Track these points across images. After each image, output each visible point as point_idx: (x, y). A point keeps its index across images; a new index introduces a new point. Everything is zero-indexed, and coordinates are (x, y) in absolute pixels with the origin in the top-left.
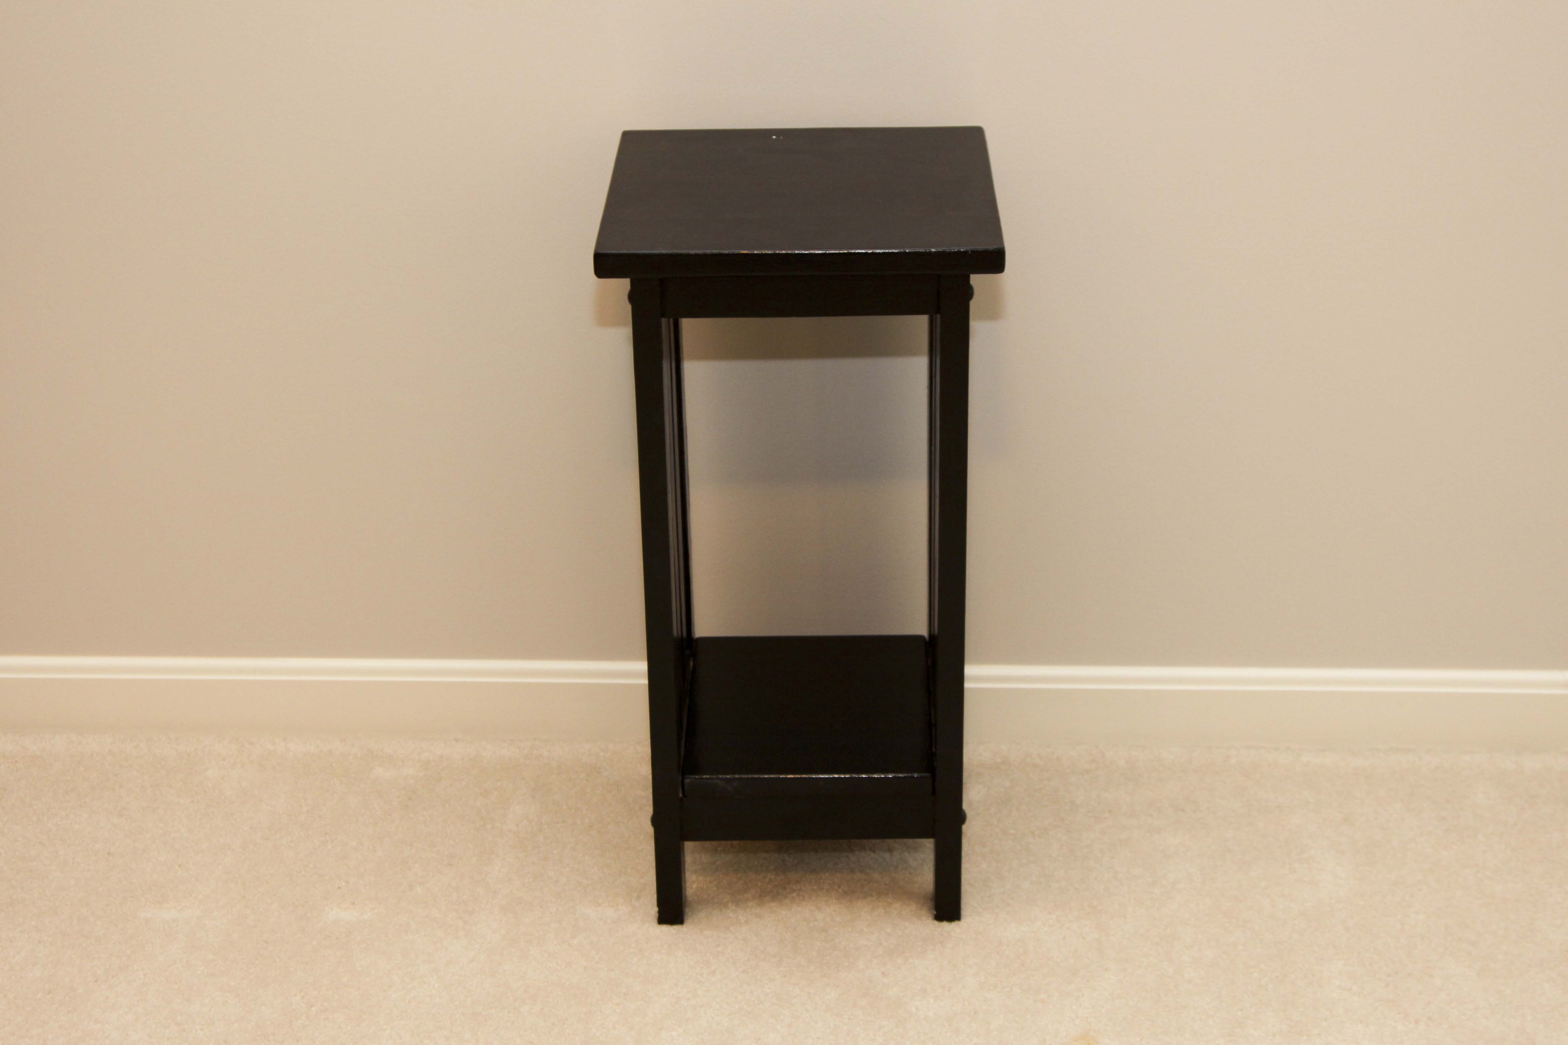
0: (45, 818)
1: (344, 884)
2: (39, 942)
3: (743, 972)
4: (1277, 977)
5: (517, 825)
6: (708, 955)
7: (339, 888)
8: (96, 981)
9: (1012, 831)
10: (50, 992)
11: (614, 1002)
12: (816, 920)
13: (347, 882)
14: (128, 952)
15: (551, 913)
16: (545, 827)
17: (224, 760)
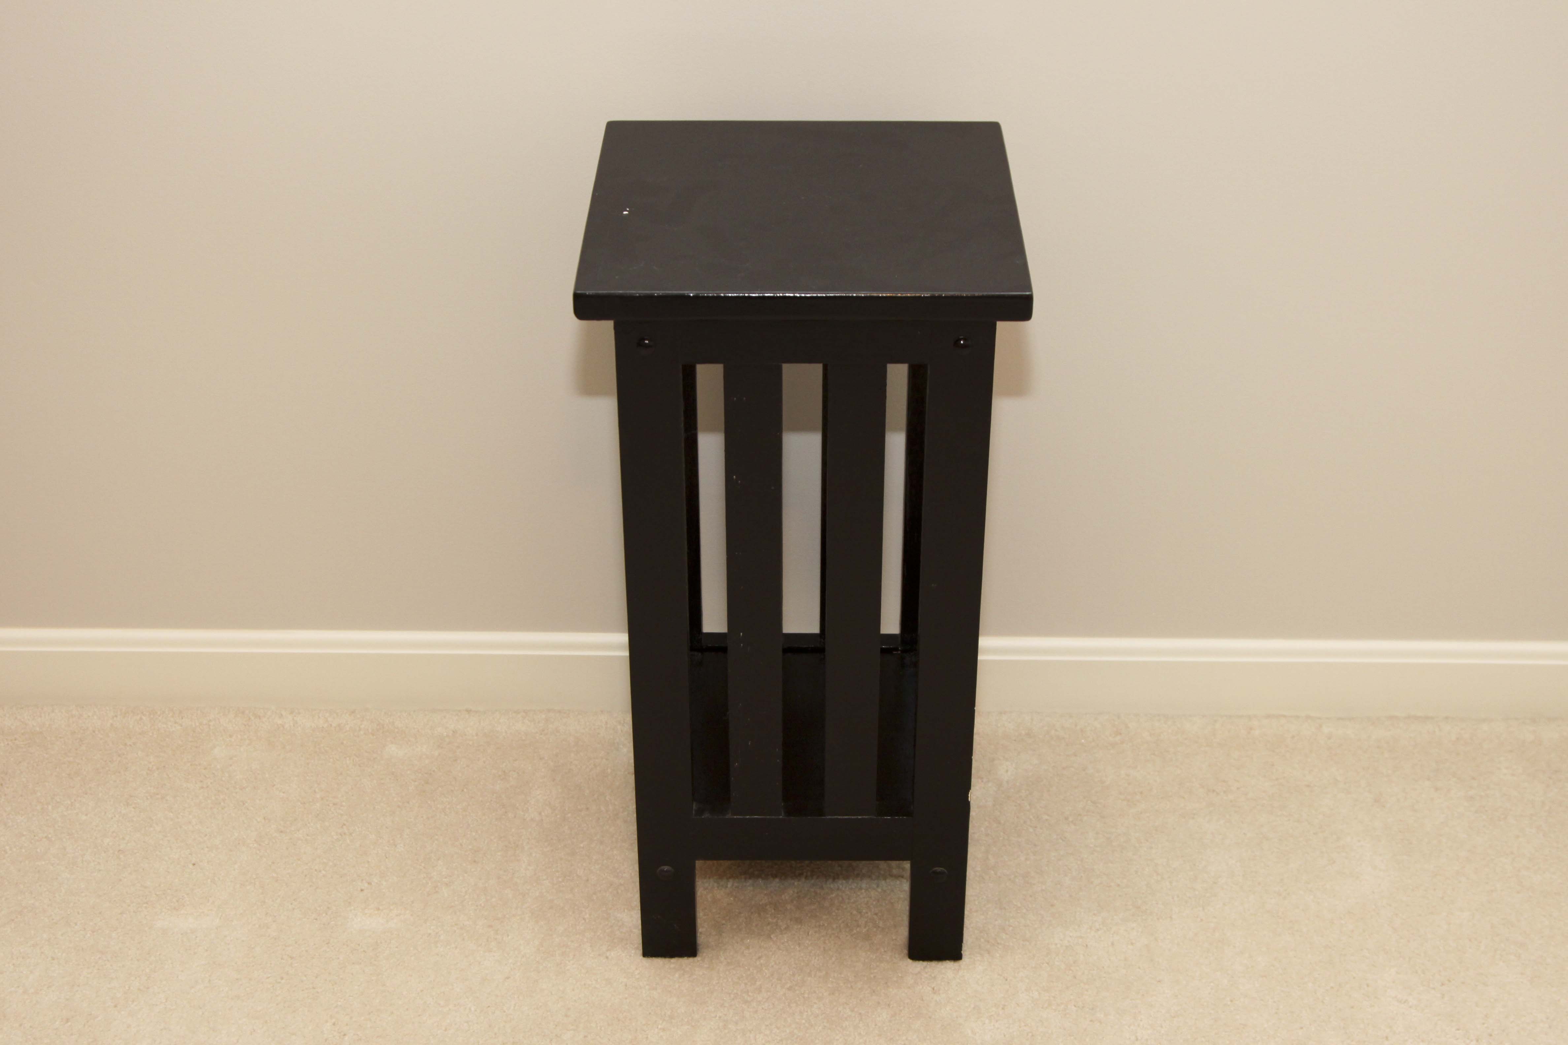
0: (50, 807)
1: (366, 885)
2: (53, 959)
3: (790, 989)
4: (1332, 988)
5: (540, 814)
6: (751, 969)
7: (362, 890)
8: (116, 1006)
9: (1046, 817)
10: (68, 1020)
11: (660, 1027)
12: (858, 926)
13: (369, 883)
14: (148, 970)
15: (584, 919)
16: (569, 815)
17: (231, 736)
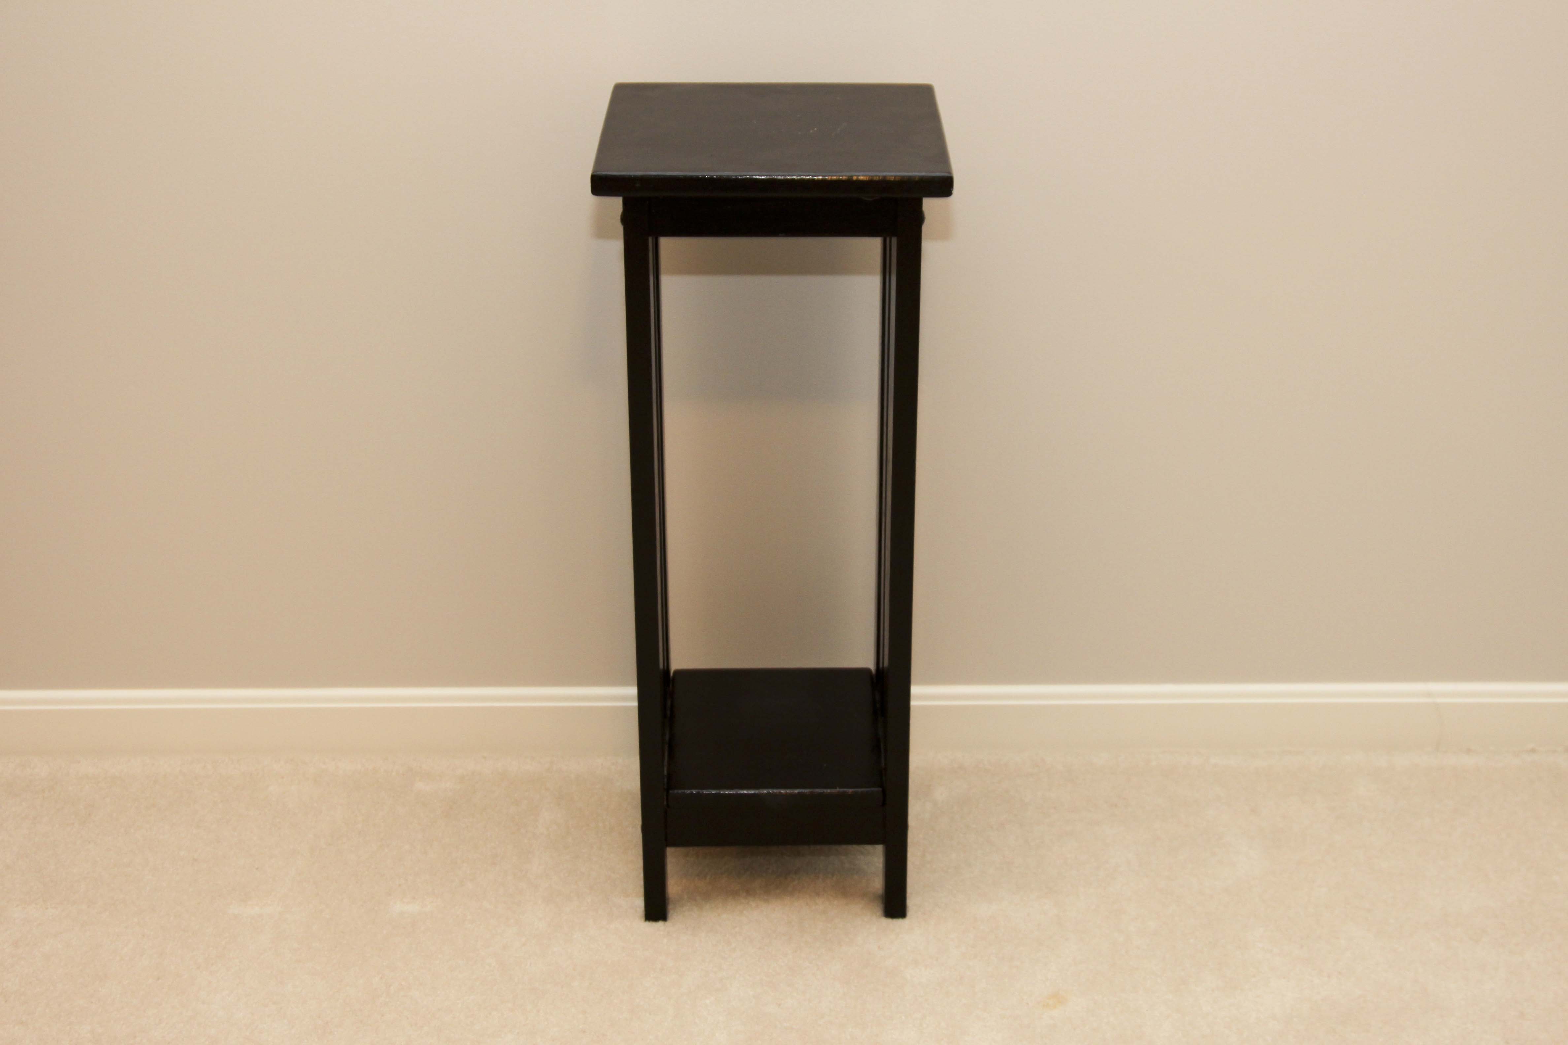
5: (547, 829)
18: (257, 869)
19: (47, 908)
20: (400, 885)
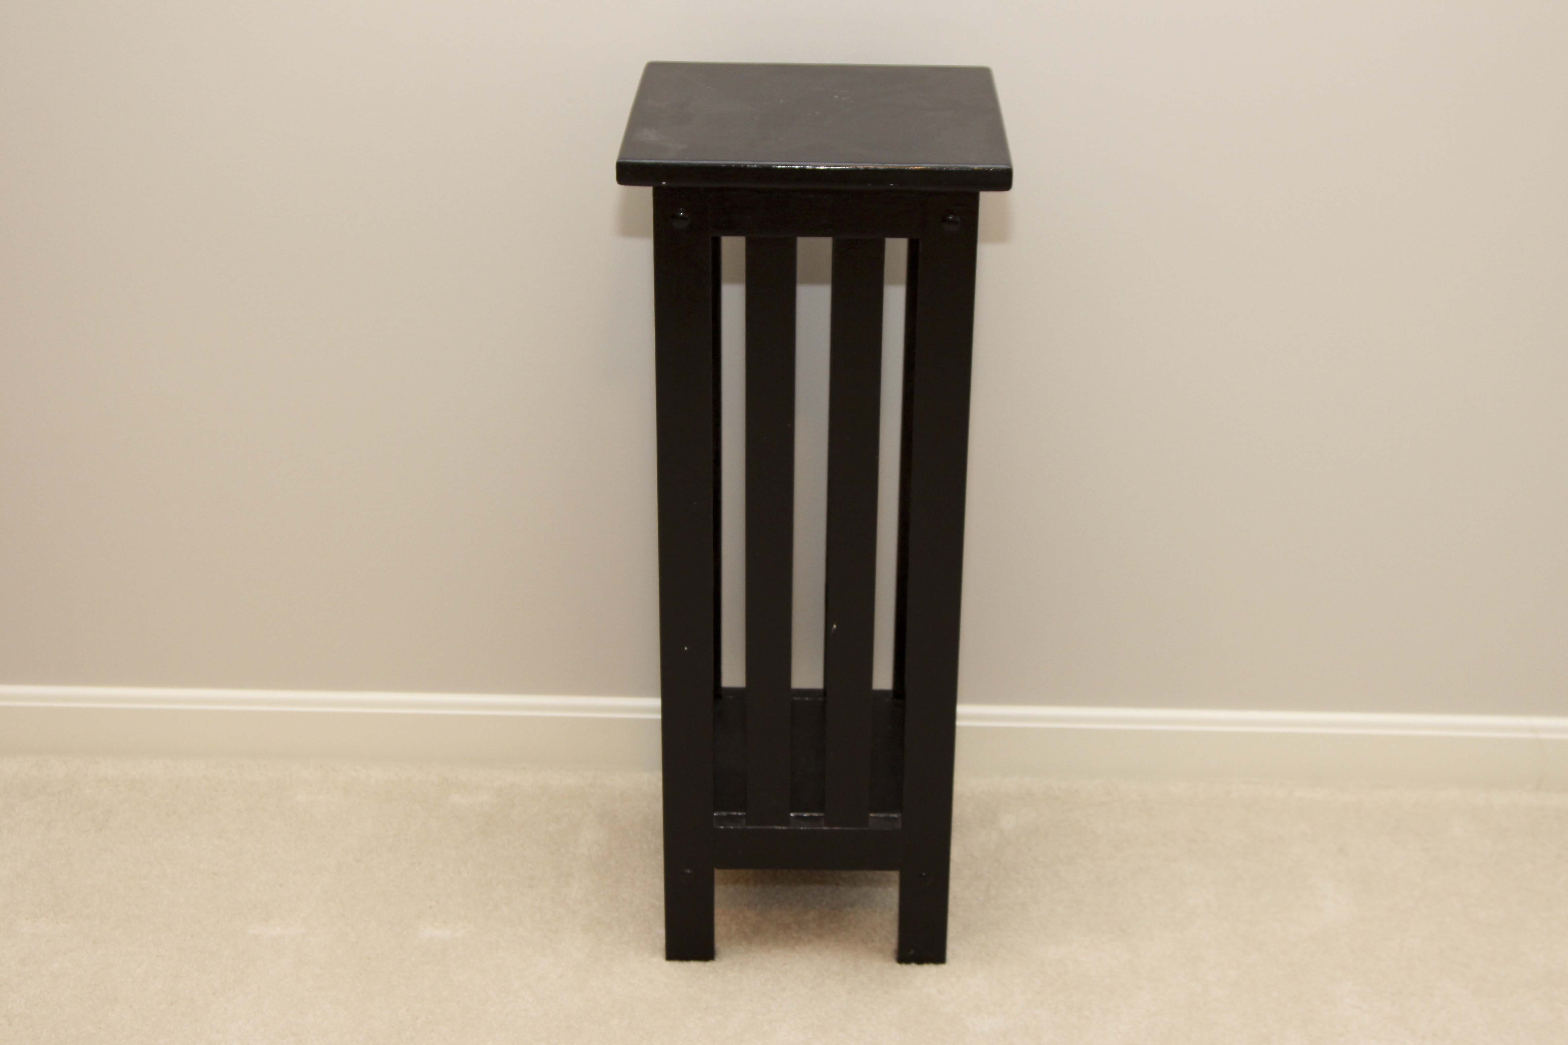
18: (280, 885)
19: (58, 923)
20: (431, 907)
